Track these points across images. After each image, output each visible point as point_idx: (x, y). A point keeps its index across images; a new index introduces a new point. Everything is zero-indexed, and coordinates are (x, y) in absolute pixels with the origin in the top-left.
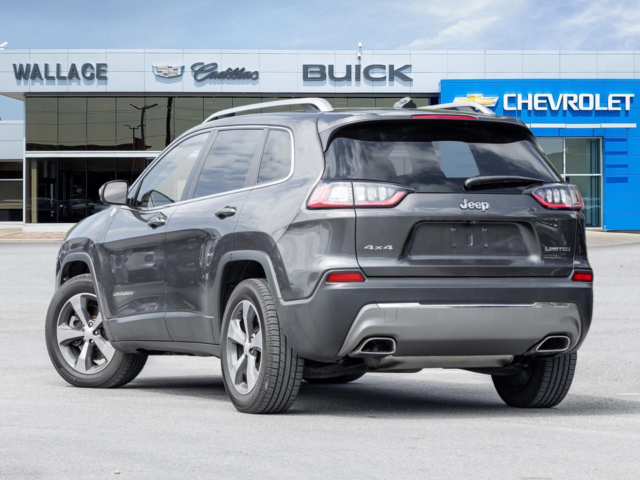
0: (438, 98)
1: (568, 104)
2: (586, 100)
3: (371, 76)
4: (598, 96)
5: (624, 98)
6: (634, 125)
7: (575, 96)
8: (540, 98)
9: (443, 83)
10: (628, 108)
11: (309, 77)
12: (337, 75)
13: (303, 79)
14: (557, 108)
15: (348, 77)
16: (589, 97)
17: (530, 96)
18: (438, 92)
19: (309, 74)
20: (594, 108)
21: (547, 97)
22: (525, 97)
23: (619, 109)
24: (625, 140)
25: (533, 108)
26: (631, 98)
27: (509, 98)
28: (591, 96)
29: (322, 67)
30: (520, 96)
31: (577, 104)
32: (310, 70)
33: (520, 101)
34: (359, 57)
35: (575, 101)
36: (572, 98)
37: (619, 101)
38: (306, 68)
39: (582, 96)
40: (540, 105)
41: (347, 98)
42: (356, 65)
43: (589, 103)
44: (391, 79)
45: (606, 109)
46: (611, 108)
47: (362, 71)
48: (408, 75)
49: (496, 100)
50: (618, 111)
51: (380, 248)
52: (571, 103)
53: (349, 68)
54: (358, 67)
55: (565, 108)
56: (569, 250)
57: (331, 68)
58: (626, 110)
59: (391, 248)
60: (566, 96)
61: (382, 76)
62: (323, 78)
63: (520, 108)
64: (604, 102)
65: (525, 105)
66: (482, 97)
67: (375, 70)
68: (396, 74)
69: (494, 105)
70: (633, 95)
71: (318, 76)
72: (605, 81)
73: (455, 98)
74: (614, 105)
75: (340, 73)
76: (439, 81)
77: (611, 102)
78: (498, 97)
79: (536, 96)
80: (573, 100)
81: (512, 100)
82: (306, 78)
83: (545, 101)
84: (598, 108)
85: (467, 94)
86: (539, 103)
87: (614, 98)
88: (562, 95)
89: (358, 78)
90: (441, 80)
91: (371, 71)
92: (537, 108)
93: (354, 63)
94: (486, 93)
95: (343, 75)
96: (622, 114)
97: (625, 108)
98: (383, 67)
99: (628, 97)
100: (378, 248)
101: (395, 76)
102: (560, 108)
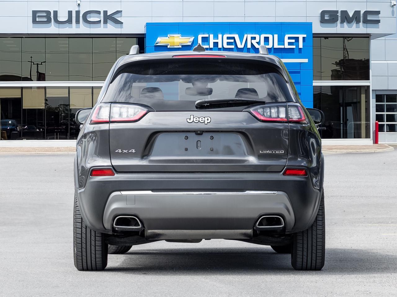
0: (144, 38)
1: (252, 43)
2: (267, 39)
3: (89, 19)
4: (276, 36)
5: (298, 38)
6: (306, 61)
7: (257, 36)
8: (228, 38)
9: (148, 25)
10: (301, 46)
11: (37, 20)
12: (60, 19)
13: (33, 22)
14: (242, 46)
15: (69, 21)
16: (268, 37)
17: (220, 36)
18: (144, 33)
19: (37, 18)
20: (273, 46)
21: (234, 37)
22: (216, 37)
23: (294, 47)
24: (299, 72)
25: (223, 46)
26: (304, 38)
27: (202, 37)
28: (270, 37)
29: (48, 13)
30: (212, 36)
31: (258, 43)
32: (38, 15)
33: (212, 41)
34: (79, 4)
35: (257, 40)
36: (254, 38)
37: (293, 41)
38: (35, 13)
39: (263, 36)
40: (229, 44)
41: (69, 38)
42: (76, 11)
43: (269, 42)
44: (105, 22)
45: (283, 47)
46: (287, 46)
47: (81, 15)
48: (119, 19)
49: (192, 39)
50: (293, 49)
51: (126, 151)
52: (254, 42)
53: (70, 13)
54: (78, 13)
55: (249, 46)
56: (283, 152)
57: (56, 13)
58: (300, 47)
59: (134, 151)
60: (249, 36)
61: (97, 19)
62: (49, 21)
63: (212, 46)
64: (281, 41)
65: (216, 44)
66: (180, 37)
67: (92, 15)
68: (109, 18)
69: (190, 44)
70: (305, 36)
71: (45, 20)
72: (282, 24)
73: (158, 38)
74: (290, 44)
75: (63, 17)
76: (145, 24)
77: (287, 41)
78: (194, 37)
79: (225, 36)
80: (255, 39)
81: (206, 40)
82: (34, 21)
83: (232, 41)
84: (276, 46)
85: (168, 35)
86: (227, 42)
87: (289, 38)
88: (247, 35)
89: (78, 22)
90: (147, 23)
91: (88, 15)
92: (226, 46)
93: (74, 9)
94: (184, 34)
95: (66, 19)
96: (297, 51)
97: (299, 46)
98: (99, 12)
99: (301, 37)
100: (125, 151)
101: (108, 20)
102: (244, 46)
